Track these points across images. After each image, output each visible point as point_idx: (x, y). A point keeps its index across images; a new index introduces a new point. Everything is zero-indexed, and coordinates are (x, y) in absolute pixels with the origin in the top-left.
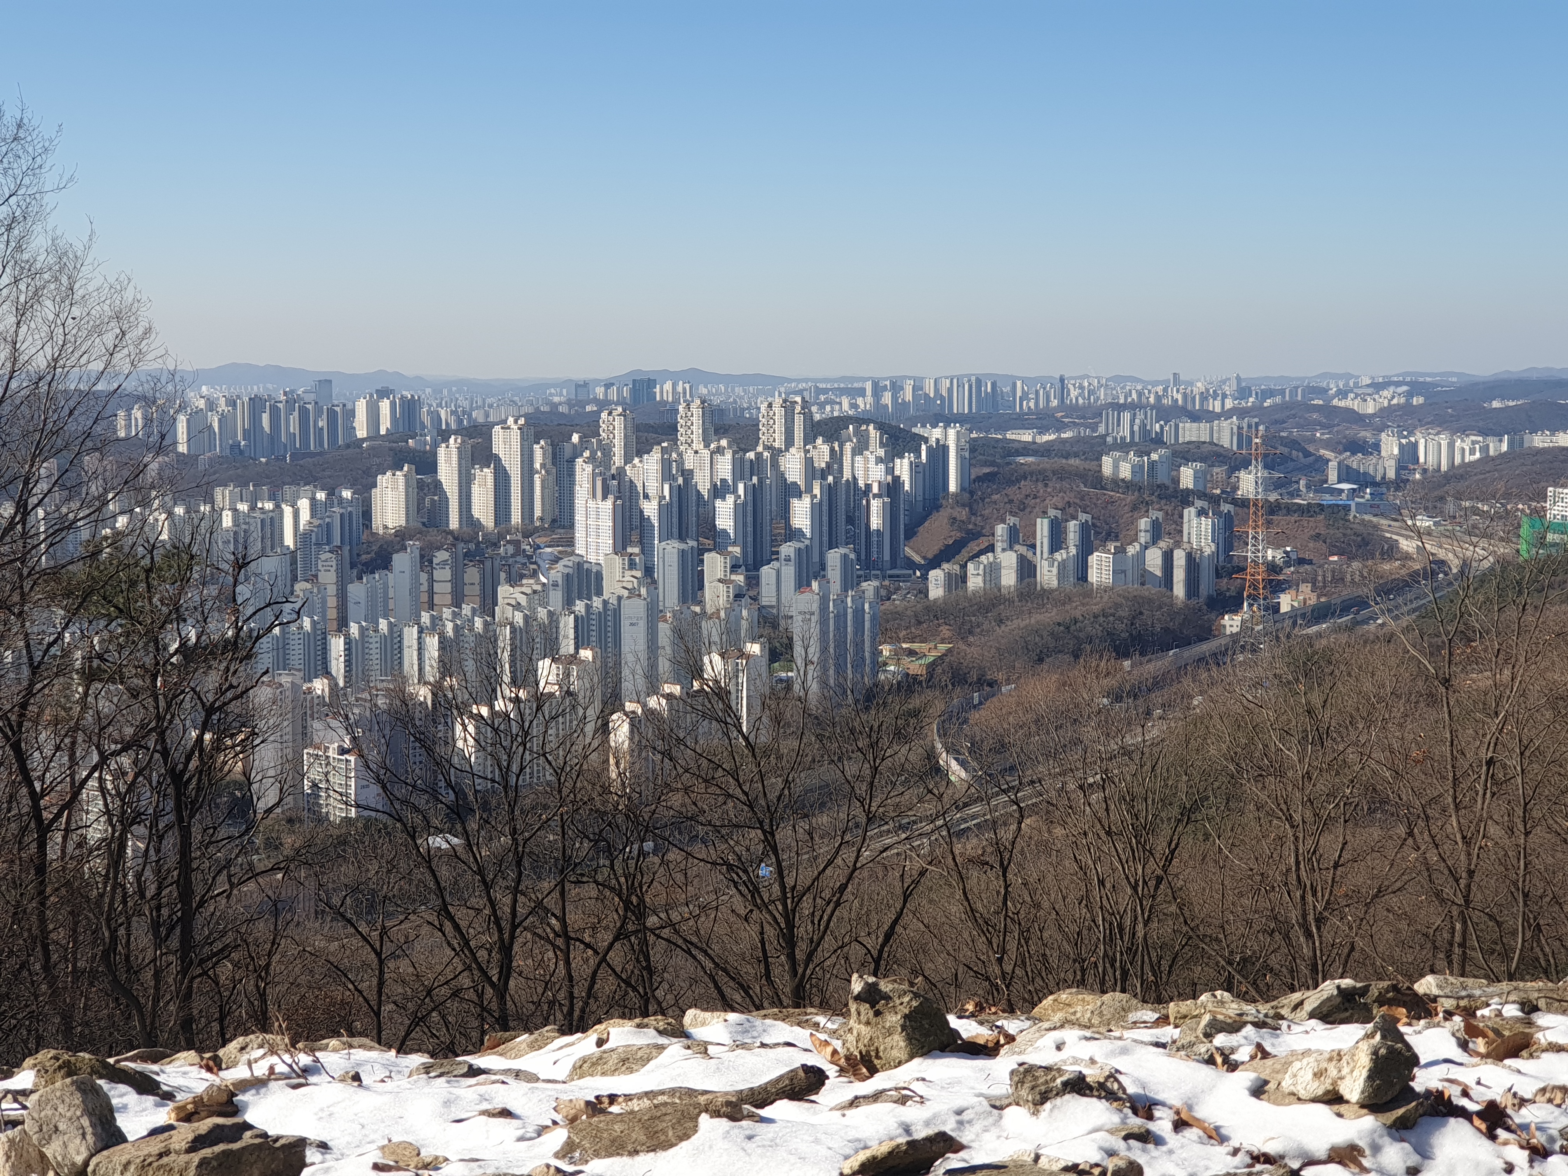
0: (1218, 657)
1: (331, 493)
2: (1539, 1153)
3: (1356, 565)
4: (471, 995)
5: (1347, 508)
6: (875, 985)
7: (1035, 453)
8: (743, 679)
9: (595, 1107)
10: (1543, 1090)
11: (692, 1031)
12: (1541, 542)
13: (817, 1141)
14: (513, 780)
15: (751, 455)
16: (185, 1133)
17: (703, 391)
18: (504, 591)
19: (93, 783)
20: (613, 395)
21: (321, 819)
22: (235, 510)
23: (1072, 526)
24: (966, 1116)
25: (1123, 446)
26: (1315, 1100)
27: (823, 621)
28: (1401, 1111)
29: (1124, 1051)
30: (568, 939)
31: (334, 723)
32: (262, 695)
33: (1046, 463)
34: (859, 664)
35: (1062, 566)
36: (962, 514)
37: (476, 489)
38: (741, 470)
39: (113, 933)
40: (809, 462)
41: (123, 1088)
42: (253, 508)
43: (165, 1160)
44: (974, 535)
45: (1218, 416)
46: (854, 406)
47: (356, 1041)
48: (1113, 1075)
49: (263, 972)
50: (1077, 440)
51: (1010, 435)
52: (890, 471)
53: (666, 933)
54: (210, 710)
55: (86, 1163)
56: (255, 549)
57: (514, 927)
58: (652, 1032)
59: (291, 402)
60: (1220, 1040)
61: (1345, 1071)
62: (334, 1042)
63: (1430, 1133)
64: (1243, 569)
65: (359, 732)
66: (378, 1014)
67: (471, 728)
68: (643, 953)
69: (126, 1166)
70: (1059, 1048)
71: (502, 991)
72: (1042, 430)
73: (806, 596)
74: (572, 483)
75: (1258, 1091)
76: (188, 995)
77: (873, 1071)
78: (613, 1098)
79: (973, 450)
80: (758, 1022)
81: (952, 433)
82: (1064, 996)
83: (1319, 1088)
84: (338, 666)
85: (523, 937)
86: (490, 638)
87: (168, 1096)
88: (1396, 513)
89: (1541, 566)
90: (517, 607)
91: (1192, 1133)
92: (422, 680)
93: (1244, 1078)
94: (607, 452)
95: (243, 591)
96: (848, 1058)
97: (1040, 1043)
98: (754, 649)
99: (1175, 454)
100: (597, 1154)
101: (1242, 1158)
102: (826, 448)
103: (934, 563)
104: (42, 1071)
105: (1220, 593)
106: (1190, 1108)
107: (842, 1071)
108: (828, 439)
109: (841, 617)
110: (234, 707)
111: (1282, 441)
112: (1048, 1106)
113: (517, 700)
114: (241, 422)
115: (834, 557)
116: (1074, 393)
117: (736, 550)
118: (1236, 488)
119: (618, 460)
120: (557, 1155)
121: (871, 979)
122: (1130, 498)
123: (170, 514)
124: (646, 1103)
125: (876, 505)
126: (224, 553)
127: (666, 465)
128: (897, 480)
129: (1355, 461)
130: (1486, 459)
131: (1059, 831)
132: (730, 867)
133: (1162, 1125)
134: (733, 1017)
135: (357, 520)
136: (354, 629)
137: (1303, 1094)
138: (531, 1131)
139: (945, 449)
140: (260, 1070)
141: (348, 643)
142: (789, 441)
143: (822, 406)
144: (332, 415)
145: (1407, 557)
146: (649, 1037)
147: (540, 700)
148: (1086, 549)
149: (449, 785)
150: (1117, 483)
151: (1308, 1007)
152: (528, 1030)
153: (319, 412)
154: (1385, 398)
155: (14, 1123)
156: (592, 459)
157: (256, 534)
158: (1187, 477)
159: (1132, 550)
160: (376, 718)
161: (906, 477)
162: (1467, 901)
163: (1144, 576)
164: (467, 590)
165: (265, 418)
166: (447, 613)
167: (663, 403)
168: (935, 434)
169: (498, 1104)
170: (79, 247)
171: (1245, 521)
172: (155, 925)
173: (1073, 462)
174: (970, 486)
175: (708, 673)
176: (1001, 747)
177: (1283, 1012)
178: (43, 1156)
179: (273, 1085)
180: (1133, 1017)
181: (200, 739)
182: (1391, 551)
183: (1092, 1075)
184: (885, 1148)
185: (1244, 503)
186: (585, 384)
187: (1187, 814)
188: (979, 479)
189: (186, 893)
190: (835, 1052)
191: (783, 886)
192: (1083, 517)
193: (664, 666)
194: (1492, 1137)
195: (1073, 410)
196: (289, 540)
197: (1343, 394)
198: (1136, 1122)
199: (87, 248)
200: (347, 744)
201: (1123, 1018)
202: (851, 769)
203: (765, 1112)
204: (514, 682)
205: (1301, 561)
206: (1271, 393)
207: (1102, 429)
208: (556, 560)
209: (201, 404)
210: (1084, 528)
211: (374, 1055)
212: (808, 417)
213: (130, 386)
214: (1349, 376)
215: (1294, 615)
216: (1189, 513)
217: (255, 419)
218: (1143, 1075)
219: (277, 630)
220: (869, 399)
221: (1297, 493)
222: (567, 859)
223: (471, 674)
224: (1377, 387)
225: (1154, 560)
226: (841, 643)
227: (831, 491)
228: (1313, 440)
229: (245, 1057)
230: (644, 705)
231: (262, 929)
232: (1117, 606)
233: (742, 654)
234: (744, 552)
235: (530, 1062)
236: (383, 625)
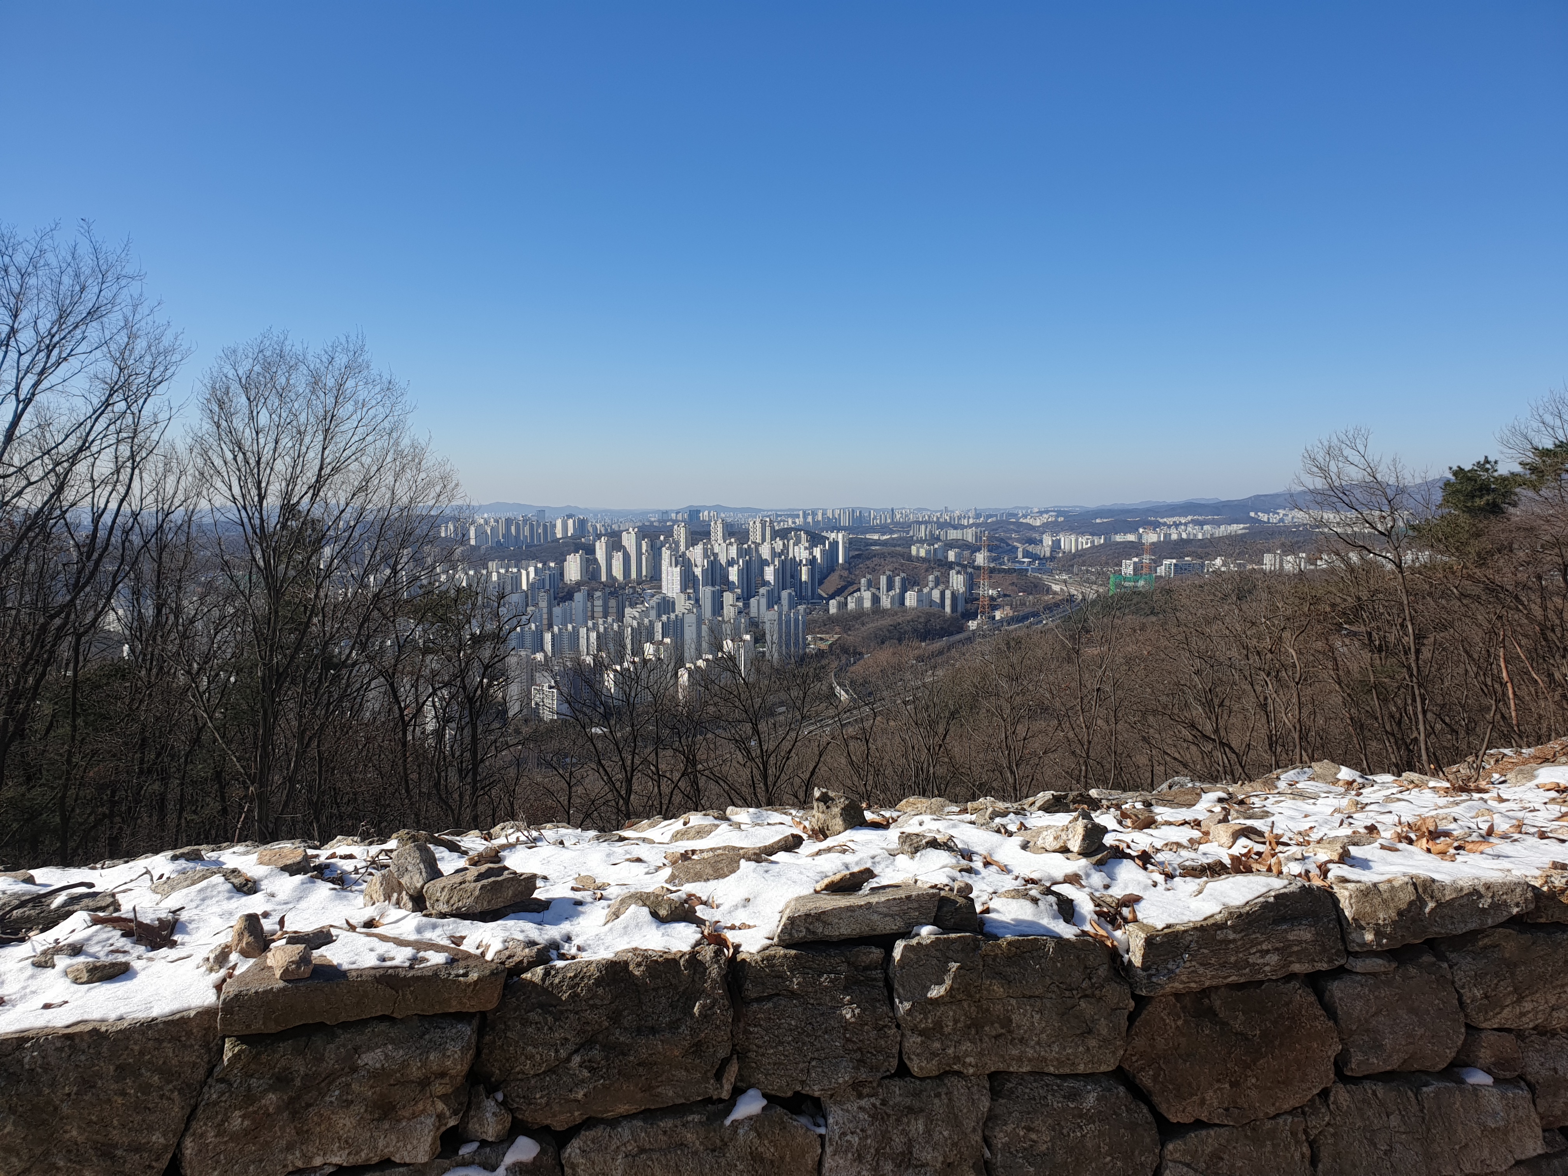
0: (970, 640)
1: (544, 564)
2: (1169, 876)
3: (1031, 597)
4: (613, 803)
5: (1027, 570)
6: (826, 793)
7: (880, 545)
8: (742, 651)
9: (685, 856)
10: (1167, 844)
11: (731, 817)
12: (1118, 585)
13: (801, 873)
14: (631, 700)
15: (745, 546)
16: (474, 872)
17: (723, 515)
18: (628, 610)
19: (429, 703)
20: (680, 517)
21: (541, 720)
22: (498, 572)
23: (897, 579)
24: (877, 859)
25: (921, 541)
26: (1054, 851)
27: (780, 624)
28: (1099, 856)
29: (954, 826)
30: (659, 775)
31: (546, 674)
32: (512, 660)
33: (885, 549)
34: (796, 644)
35: (893, 598)
36: (845, 573)
37: (614, 562)
38: (741, 553)
39: (439, 774)
40: (773, 549)
41: (442, 849)
42: (507, 571)
43: (463, 886)
44: (851, 583)
45: (966, 527)
46: (794, 523)
47: (560, 825)
48: (951, 838)
49: (512, 794)
50: (900, 538)
51: (868, 536)
52: (811, 553)
53: (707, 772)
54: (486, 667)
55: (422, 887)
56: (508, 589)
57: (633, 771)
58: (711, 818)
59: (525, 521)
60: (998, 820)
61: (1070, 836)
62: (549, 825)
63: (1114, 867)
64: (978, 599)
65: (558, 678)
66: (568, 813)
67: (612, 676)
68: (695, 783)
69: (443, 889)
70: (921, 825)
71: (627, 801)
72: (884, 534)
73: (772, 612)
74: (661, 559)
75: (1025, 846)
76: (476, 804)
77: (826, 837)
78: (694, 852)
79: (850, 543)
80: (764, 813)
81: (840, 535)
82: (911, 799)
83: (1057, 845)
84: (548, 647)
85: (637, 775)
86: (620, 634)
87: (465, 853)
88: (1050, 573)
89: (1122, 597)
90: (634, 618)
91: (993, 868)
92: (588, 654)
93: (1017, 840)
94: (677, 544)
95: (503, 611)
96: (813, 830)
97: (911, 822)
98: (747, 637)
99: (946, 545)
100: (688, 881)
101: (1020, 881)
102: (781, 543)
103: (832, 597)
104: (401, 840)
105: (967, 610)
106: (991, 855)
107: (809, 837)
108: (782, 539)
109: (788, 622)
110: (499, 665)
111: (997, 539)
112: (919, 854)
113: (634, 662)
114: (501, 530)
115: (785, 594)
116: (898, 516)
117: (739, 591)
118: (974, 561)
119: (682, 548)
120: (666, 882)
121: (824, 790)
122: (925, 566)
123: (467, 574)
124: (711, 854)
125: (804, 569)
126: (493, 592)
127: (705, 550)
128: (814, 557)
129: (1030, 548)
130: (1093, 547)
131: (892, 723)
132: (737, 741)
133: (978, 864)
134: (751, 810)
135: (557, 577)
136: (556, 629)
137: (1048, 848)
138: (652, 869)
139: (837, 543)
140: (512, 839)
141: (553, 636)
142: (764, 540)
143: (779, 522)
144: (545, 526)
145: (1055, 593)
146: (709, 821)
147: (645, 662)
148: (904, 590)
149: (601, 703)
150: (918, 558)
151: (1038, 804)
152: (648, 818)
153: (538, 525)
154: (1045, 518)
155: (386, 866)
156: (670, 548)
157: (509, 581)
158: (951, 556)
159: (926, 590)
160: (565, 673)
161: (818, 556)
162: (1088, 757)
163: (931, 602)
164: (610, 610)
165: (513, 529)
166: (601, 621)
167: (704, 521)
168: (833, 536)
169: (635, 855)
170: (423, 444)
171: (979, 577)
172: (460, 771)
173: (898, 549)
174: (849, 560)
175: (726, 649)
176: (865, 682)
177: (1025, 807)
178: (400, 883)
179: (518, 847)
180: (947, 809)
181: (481, 681)
182: (1049, 590)
183: (940, 838)
184: (838, 877)
185: (978, 568)
186: (667, 512)
187: (953, 715)
188: (853, 557)
189: (474, 753)
190: (805, 827)
191: (762, 750)
192: (903, 575)
193: (705, 645)
194: (1146, 869)
195: (898, 524)
196: (524, 587)
197: (1025, 516)
198: (964, 863)
199: (428, 444)
200: (553, 684)
201: (942, 810)
202: (794, 693)
203: (773, 858)
204: (634, 654)
205: (1005, 595)
206: (991, 516)
207: (911, 533)
208: (653, 596)
209: (482, 521)
210: (903, 580)
211: (570, 831)
212: (772, 528)
213: (448, 511)
214: (1028, 508)
215: (1001, 621)
216: (953, 573)
217: (508, 528)
218: (965, 838)
219: (518, 629)
220: (801, 519)
221: (1003, 563)
222: (658, 737)
223: (612, 650)
224: (1041, 513)
225: (936, 595)
226: (788, 634)
227: (783, 563)
228: (1011, 538)
229: (504, 833)
230: (695, 665)
231: (512, 772)
232: (919, 617)
233: (741, 640)
234: (742, 592)
235: (649, 834)
236: (570, 627)
